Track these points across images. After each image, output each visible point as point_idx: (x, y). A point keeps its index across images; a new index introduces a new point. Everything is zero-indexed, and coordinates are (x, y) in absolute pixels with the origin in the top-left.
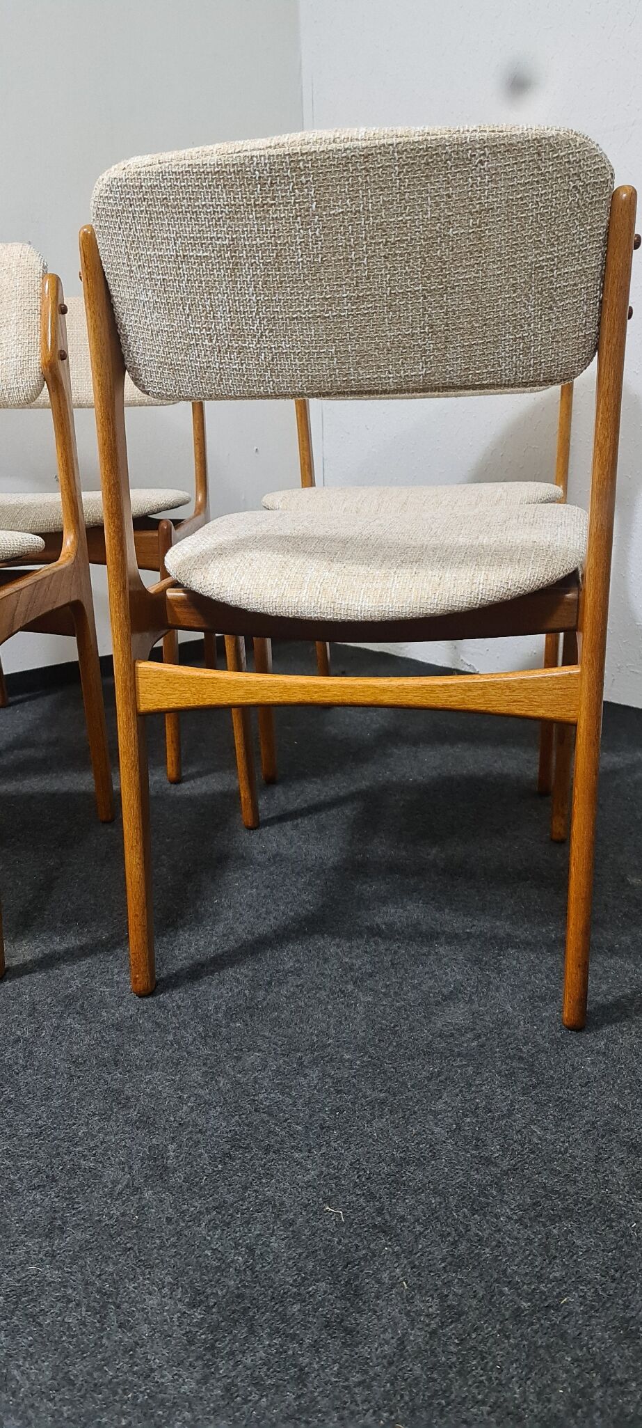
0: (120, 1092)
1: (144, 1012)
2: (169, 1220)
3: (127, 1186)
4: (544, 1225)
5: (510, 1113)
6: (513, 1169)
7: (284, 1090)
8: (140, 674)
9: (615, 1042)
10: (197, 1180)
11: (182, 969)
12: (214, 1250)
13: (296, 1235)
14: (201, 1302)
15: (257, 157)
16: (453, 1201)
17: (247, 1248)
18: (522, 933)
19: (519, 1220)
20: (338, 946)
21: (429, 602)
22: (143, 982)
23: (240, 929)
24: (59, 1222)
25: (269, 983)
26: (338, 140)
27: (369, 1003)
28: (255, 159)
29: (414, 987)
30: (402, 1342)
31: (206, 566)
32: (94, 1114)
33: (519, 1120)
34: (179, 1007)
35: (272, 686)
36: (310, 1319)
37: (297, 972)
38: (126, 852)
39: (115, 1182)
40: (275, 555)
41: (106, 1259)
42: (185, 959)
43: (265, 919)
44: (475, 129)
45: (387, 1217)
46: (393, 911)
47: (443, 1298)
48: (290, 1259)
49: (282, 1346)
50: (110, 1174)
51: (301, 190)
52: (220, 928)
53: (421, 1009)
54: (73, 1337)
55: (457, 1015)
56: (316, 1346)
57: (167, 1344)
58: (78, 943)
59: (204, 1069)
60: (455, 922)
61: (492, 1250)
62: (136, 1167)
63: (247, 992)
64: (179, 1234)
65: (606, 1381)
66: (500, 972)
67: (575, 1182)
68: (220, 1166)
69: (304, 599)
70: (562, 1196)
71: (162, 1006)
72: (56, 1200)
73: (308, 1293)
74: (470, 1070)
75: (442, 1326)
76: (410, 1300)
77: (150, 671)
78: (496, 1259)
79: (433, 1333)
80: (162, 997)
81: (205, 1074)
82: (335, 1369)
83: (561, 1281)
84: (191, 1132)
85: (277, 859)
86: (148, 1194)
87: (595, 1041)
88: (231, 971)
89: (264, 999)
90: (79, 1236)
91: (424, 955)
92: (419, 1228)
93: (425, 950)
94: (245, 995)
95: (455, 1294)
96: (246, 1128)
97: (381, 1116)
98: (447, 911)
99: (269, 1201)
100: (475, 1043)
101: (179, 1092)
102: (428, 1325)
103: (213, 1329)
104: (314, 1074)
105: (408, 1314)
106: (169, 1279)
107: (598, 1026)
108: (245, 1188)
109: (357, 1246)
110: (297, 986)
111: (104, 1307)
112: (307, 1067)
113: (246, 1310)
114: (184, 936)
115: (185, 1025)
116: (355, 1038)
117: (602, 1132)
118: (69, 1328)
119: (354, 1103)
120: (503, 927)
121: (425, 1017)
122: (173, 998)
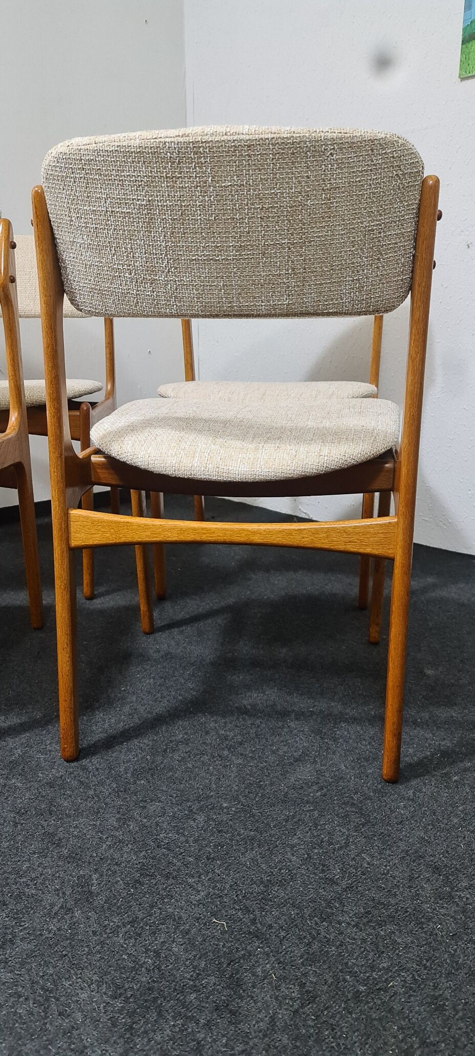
0: (53, 835)
1: (71, 773)
2: (94, 933)
3: (62, 907)
4: (374, 928)
5: (347, 845)
6: (349, 888)
7: (178, 830)
8: (72, 519)
9: (420, 791)
10: (115, 901)
11: (99, 741)
12: (129, 955)
13: (191, 942)
14: (121, 995)
15: (169, 142)
16: (307, 912)
17: (155, 953)
18: (351, 712)
19: (356, 925)
20: (216, 722)
21: (288, 468)
22: (69, 752)
23: (142, 709)
24: (10, 936)
25: (165, 751)
26: (229, 134)
27: (240, 764)
28: (167, 144)
29: (273, 752)
30: (273, 1019)
31: (122, 438)
32: (34, 853)
33: (353, 850)
34: (97, 769)
35: (171, 529)
36: (204, 1005)
37: (186, 742)
38: (59, 652)
39: (52, 905)
40: (173, 432)
41: (47, 964)
42: (101, 733)
43: (160, 701)
44: (327, 130)
45: (259, 925)
46: (256, 695)
47: (302, 985)
48: (187, 960)
49: (183, 1026)
50: (48, 898)
51: (201, 168)
52: (127, 709)
53: (279, 768)
54: (24, 1023)
55: (305, 772)
56: (208, 1025)
57: (96, 1027)
58: (19, 721)
59: (118, 816)
60: (301, 703)
61: (337, 948)
62: (68, 893)
63: (148, 757)
64: (102, 943)
65: (423, 1043)
66: (335, 740)
67: (396, 895)
68: (132, 890)
69: (196, 465)
70: (386, 906)
71: (84, 769)
72: (7, 919)
73: (202, 985)
74: (316, 813)
75: (302, 1006)
76: (277, 988)
77: (79, 516)
78: (340, 955)
79: (296, 1011)
80: (84, 762)
81: (118, 820)
82: (224, 1041)
83: (388, 970)
84: (110, 864)
85: (168, 656)
86: (78, 913)
87: (406, 790)
88: (136, 741)
89: (162, 763)
90: (26, 946)
91: (280, 728)
92: (283, 934)
93: (280, 724)
94: (147, 759)
95: (311, 982)
96: (151, 861)
97: (252, 849)
98: (295, 695)
99: (170, 916)
100: (319, 794)
101: (99, 834)
102: (291, 1006)
103: (131, 1014)
104: (201, 818)
105: (276, 998)
106: (95, 978)
107: (408, 780)
108: (152, 907)
109: (237, 948)
110: (186, 752)
111: (47, 1000)
112: (196, 813)
113: (155, 999)
114: (99, 715)
115: (101, 783)
116: (231, 791)
117: (414, 858)
118: (21, 1017)
119: (231, 840)
120: (337, 707)
121: (282, 774)
122: (93, 763)
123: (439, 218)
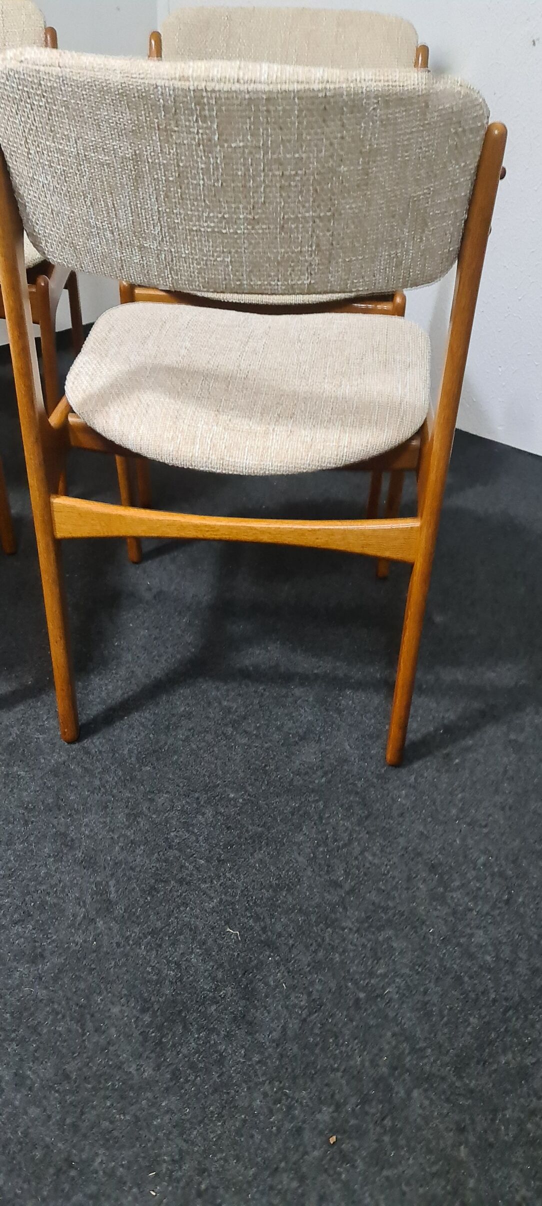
0: (65, 835)
1: (74, 758)
2: (118, 944)
3: (84, 917)
4: (373, 933)
5: (350, 841)
6: (351, 891)
7: (187, 826)
8: (55, 508)
9: (422, 776)
10: (134, 910)
11: (98, 715)
12: (153, 967)
13: (208, 952)
14: (148, 1009)
15: (161, 87)
16: (313, 918)
17: (176, 964)
18: (357, 674)
19: (358, 931)
20: (217, 689)
22: (70, 733)
23: (139, 672)
24: (39, 950)
25: (168, 727)
27: (245, 744)
28: (159, 88)
29: (279, 729)
30: (284, 1028)
32: (50, 856)
33: (356, 848)
34: (100, 752)
36: (223, 1016)
37: (189, 716)
39: (75, 915)
41: (78, 978)
42: (99, 703)
43: (157, 661)
45: (269, 933)
46: (258, 652)
47: (310, 994)
48: (205, 971)
49: (206, 1038)
50: (70, 909)
52: (123, 672)
53: (284, 749)
54: (65, 1041)
55: (309, 754)
56: (229, 1036)
57: (130, 1042)
58: (10, 689)
59: (127, 811)
60: (304, 663)
61: (340, 955)
62: (88, 901)
63: (151, 736)
64: (126, 955)
65: (413, 1050)
66: (339, 712)
67: (394, 898)
68: (149, 898)
70: (385, 909)
71: (87, 752)
72: (34, 932)
73: (220, 996)
74: (321, 804)
75: (310, 1014)
76: (287, 997)
77: (64, 506)
78: (342, 962)
79: (305, 1020)
80: (86, 743)
81: (128, 816)
82: (243, 1052)
83: (385, 975)
84: (124, 868)
85: (160, 596)
86: (100, 923)
87: (408, 775)
88: (136, 715)
89: (166, 743)
90: (56, 960)
91: (283, 696)
92: (291, 942)
93: (284, 691)
94: (150, 738)
95: (317, 991)
96: (164, 864)
97: (260, 849)
98: (299, 651)
99: (187, 925)
100: (323, 780)
101: (111, 833)
102: (301, 1015)
103: (160, 1028)
104: (209, 812)
105: (287, 1008)
106: (125, 992)
107: (411, 762)
108: (169, 916)
109: (251, 958)
110: (190, 730)
111: (82, 1016)
112: (204, 806)
113: (180, 1012)
114: (95, 680)
115: (106, 770)
116: (237, 778)
117: (412, 856)
118: (60, 1035)
119: (240, 838)
120: (341, 669)
121: (287, 757)
122: (95, 743)
123: (502, 178)
